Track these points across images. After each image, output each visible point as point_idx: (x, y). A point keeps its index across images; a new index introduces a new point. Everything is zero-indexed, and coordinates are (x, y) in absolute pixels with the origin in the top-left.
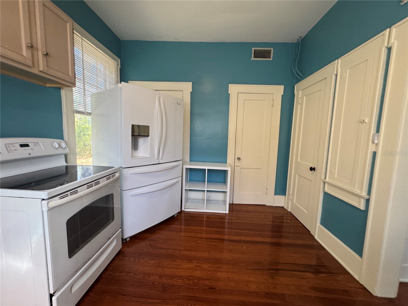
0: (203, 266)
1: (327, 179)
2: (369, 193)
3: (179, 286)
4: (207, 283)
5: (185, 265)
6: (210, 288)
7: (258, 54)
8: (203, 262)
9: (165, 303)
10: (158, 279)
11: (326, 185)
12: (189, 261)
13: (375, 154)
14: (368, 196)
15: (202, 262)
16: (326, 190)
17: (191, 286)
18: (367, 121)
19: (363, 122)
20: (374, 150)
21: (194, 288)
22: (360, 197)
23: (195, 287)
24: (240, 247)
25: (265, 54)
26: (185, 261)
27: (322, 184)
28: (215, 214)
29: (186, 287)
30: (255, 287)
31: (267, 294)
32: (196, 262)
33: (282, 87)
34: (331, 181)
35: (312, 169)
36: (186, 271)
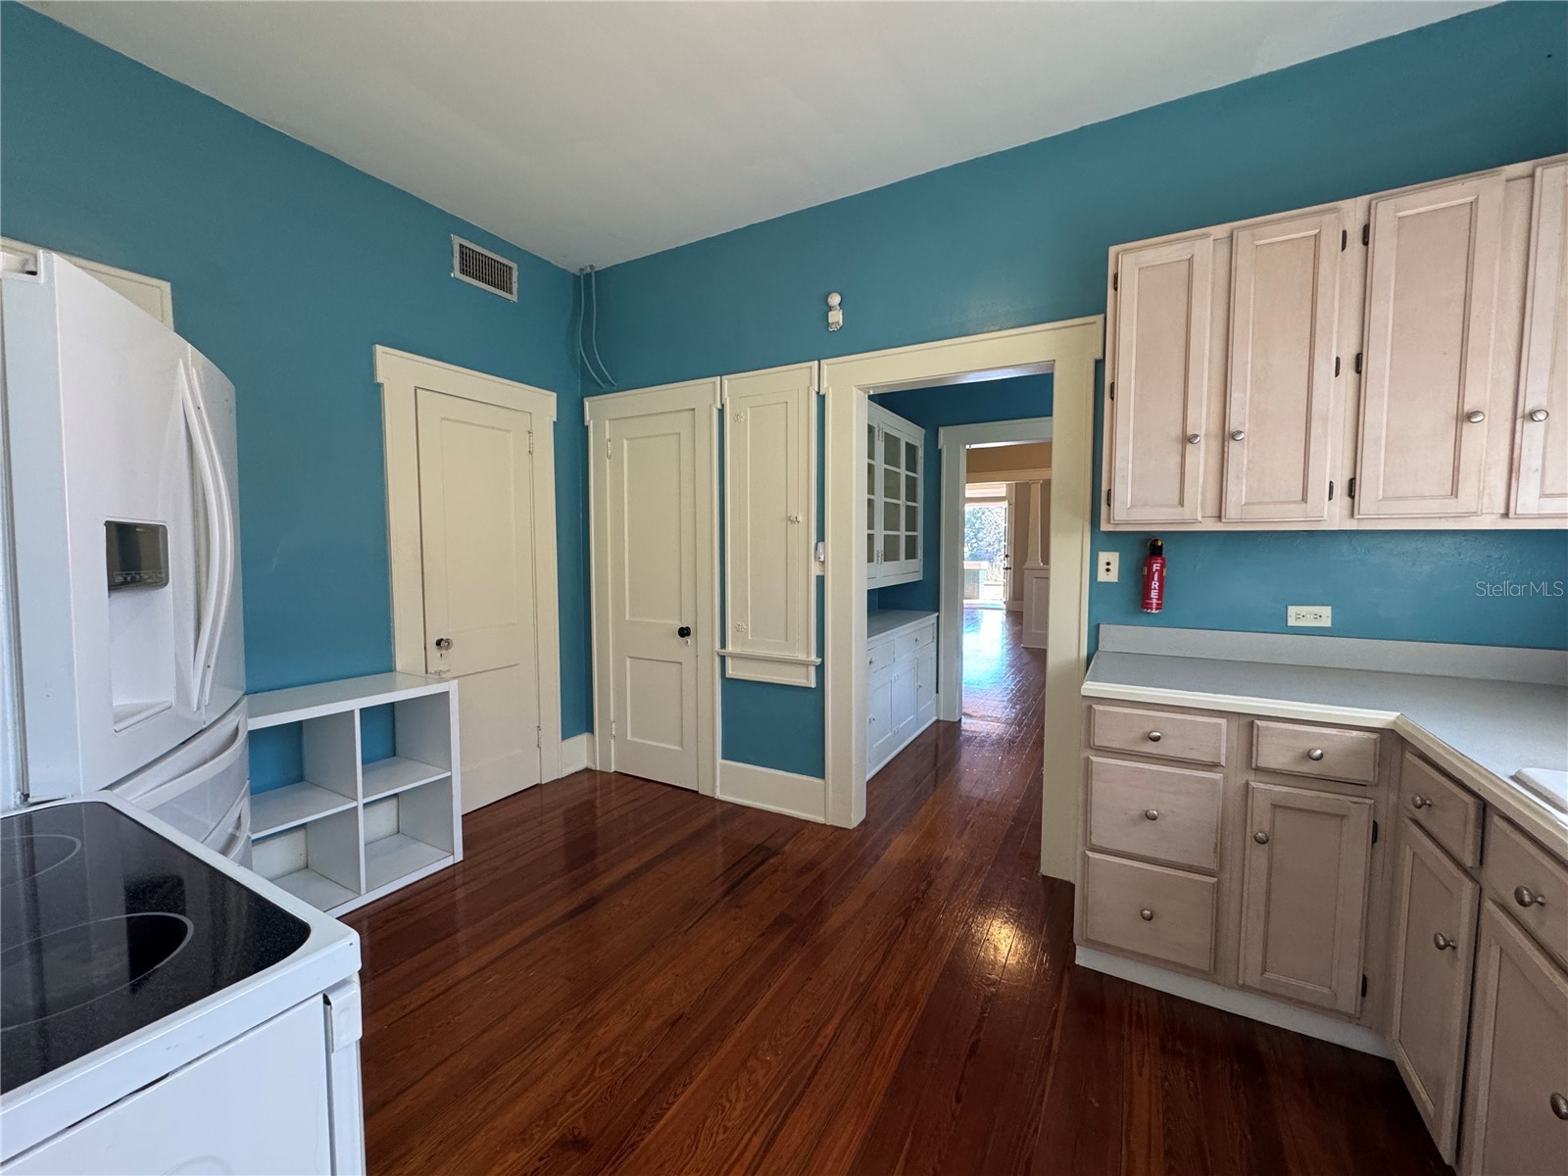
0: (594, 1013)
1: (730, 648)
2: (821, 652)
3: (606, 1098)
4: (651, 1024)
5: (546, 1054)
6: (674, 1024)
7: (471, 263)
8: (580, 1008)
9: (626, 1154)
10: (519, 1157)
11: (729, 661)
12: (539, 1037)
13: (821, 580)
14: (820, 660)
15: (578, 1009)
16: (730, 673)
17: (631, 1065)
18: (800, 519)
19: (794, 521)
20: (821, 574)
21: (642, 1059)
22: (806, 665)
23: (640, 1057)
24: (617, 909)
25: (496, 276)
26: (529, 1050)
27: (717, 661)
28: (414, 886)
29: (621, 1080)
30: (738, 944)
31: (763, 934)
32: (562, 1023)
33: (550, 396)
34: (738, 650)
35: (684, 632)
36: (571, 1061)
